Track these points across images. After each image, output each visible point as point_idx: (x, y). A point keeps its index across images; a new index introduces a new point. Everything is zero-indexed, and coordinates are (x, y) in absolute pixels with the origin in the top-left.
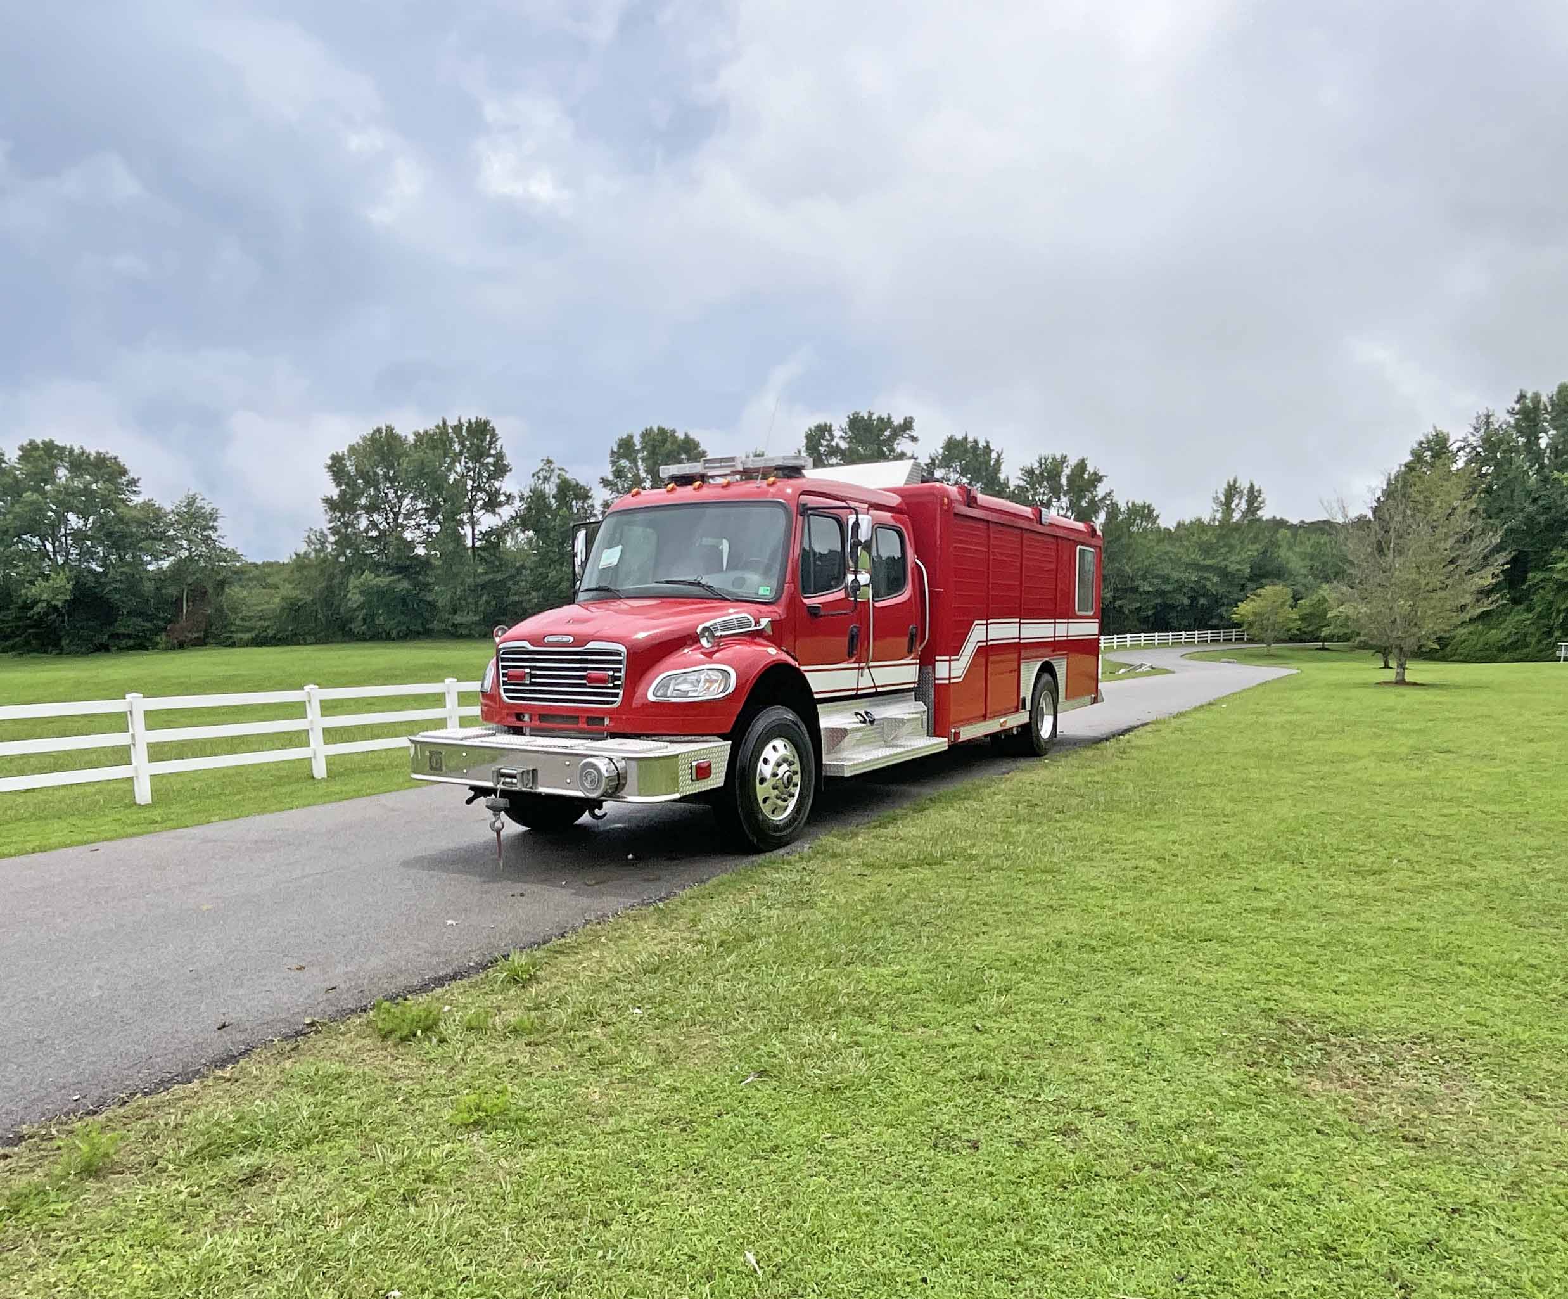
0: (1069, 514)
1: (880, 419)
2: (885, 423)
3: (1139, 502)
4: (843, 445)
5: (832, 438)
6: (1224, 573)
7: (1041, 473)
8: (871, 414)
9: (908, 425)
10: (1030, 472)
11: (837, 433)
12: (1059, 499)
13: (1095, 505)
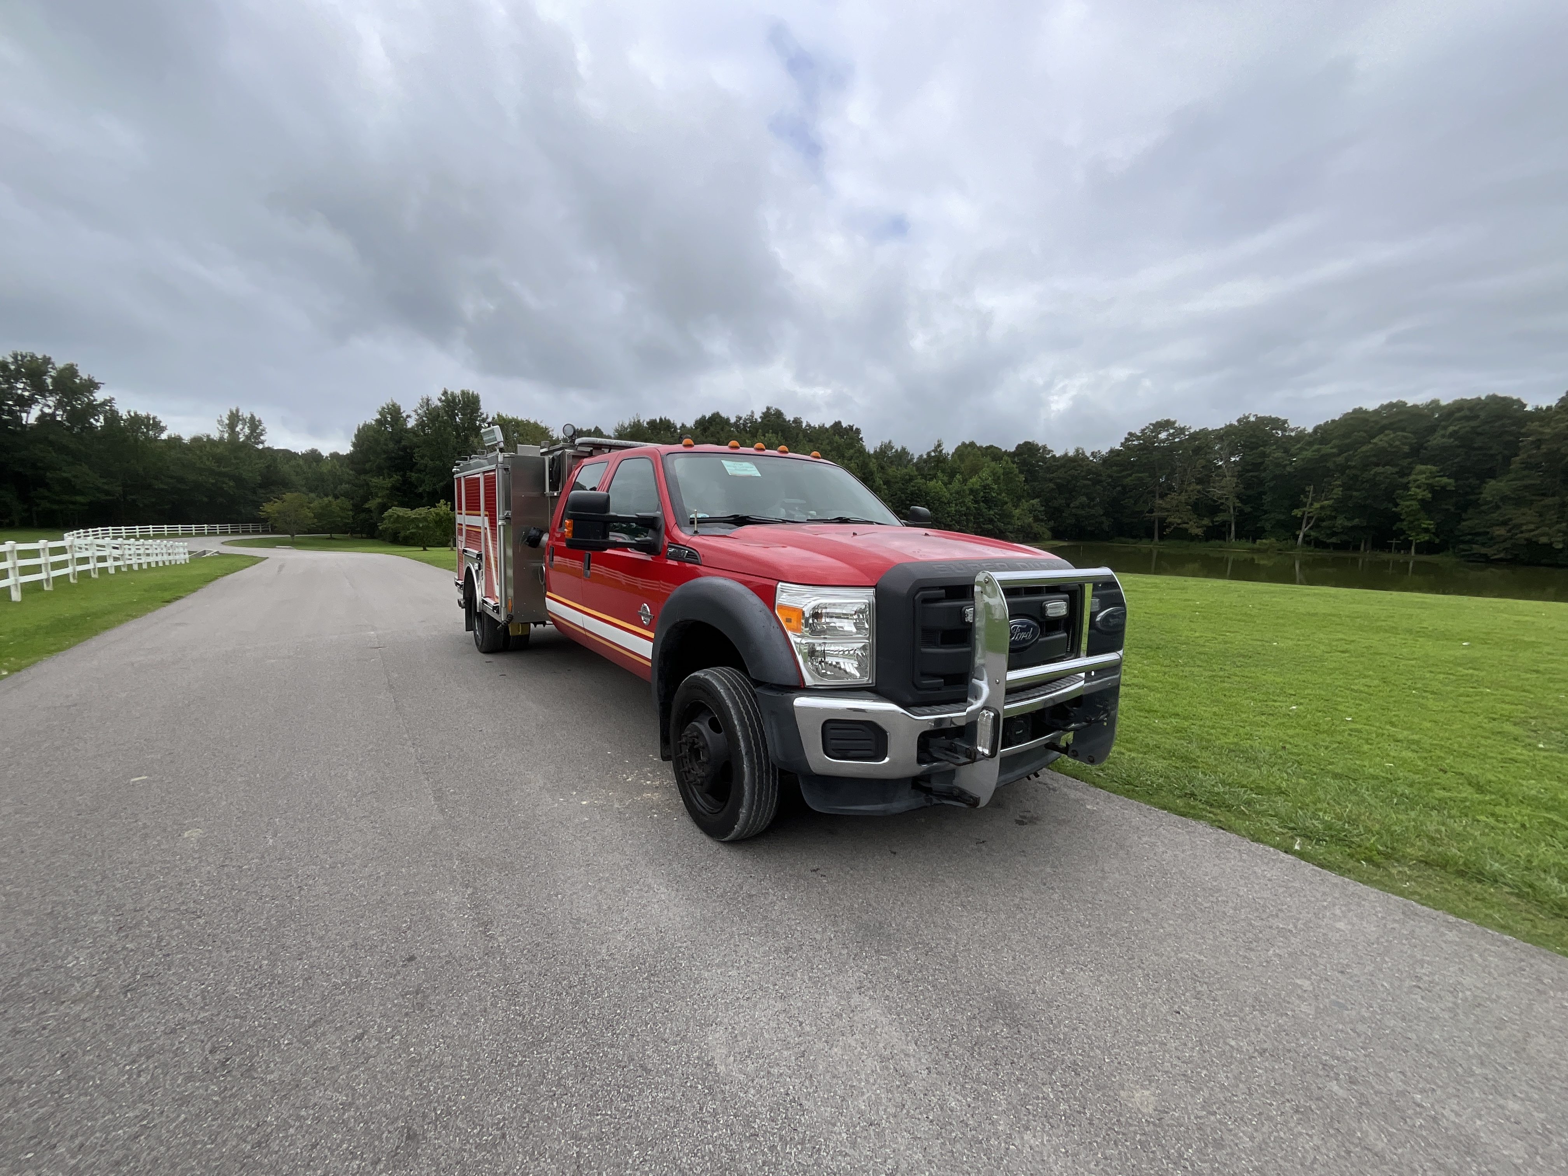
0: (59, 412)
3: (141, 413)
6: (239, 481)
7: (19, 367)
12: (44, 397)
13: (93, 409)
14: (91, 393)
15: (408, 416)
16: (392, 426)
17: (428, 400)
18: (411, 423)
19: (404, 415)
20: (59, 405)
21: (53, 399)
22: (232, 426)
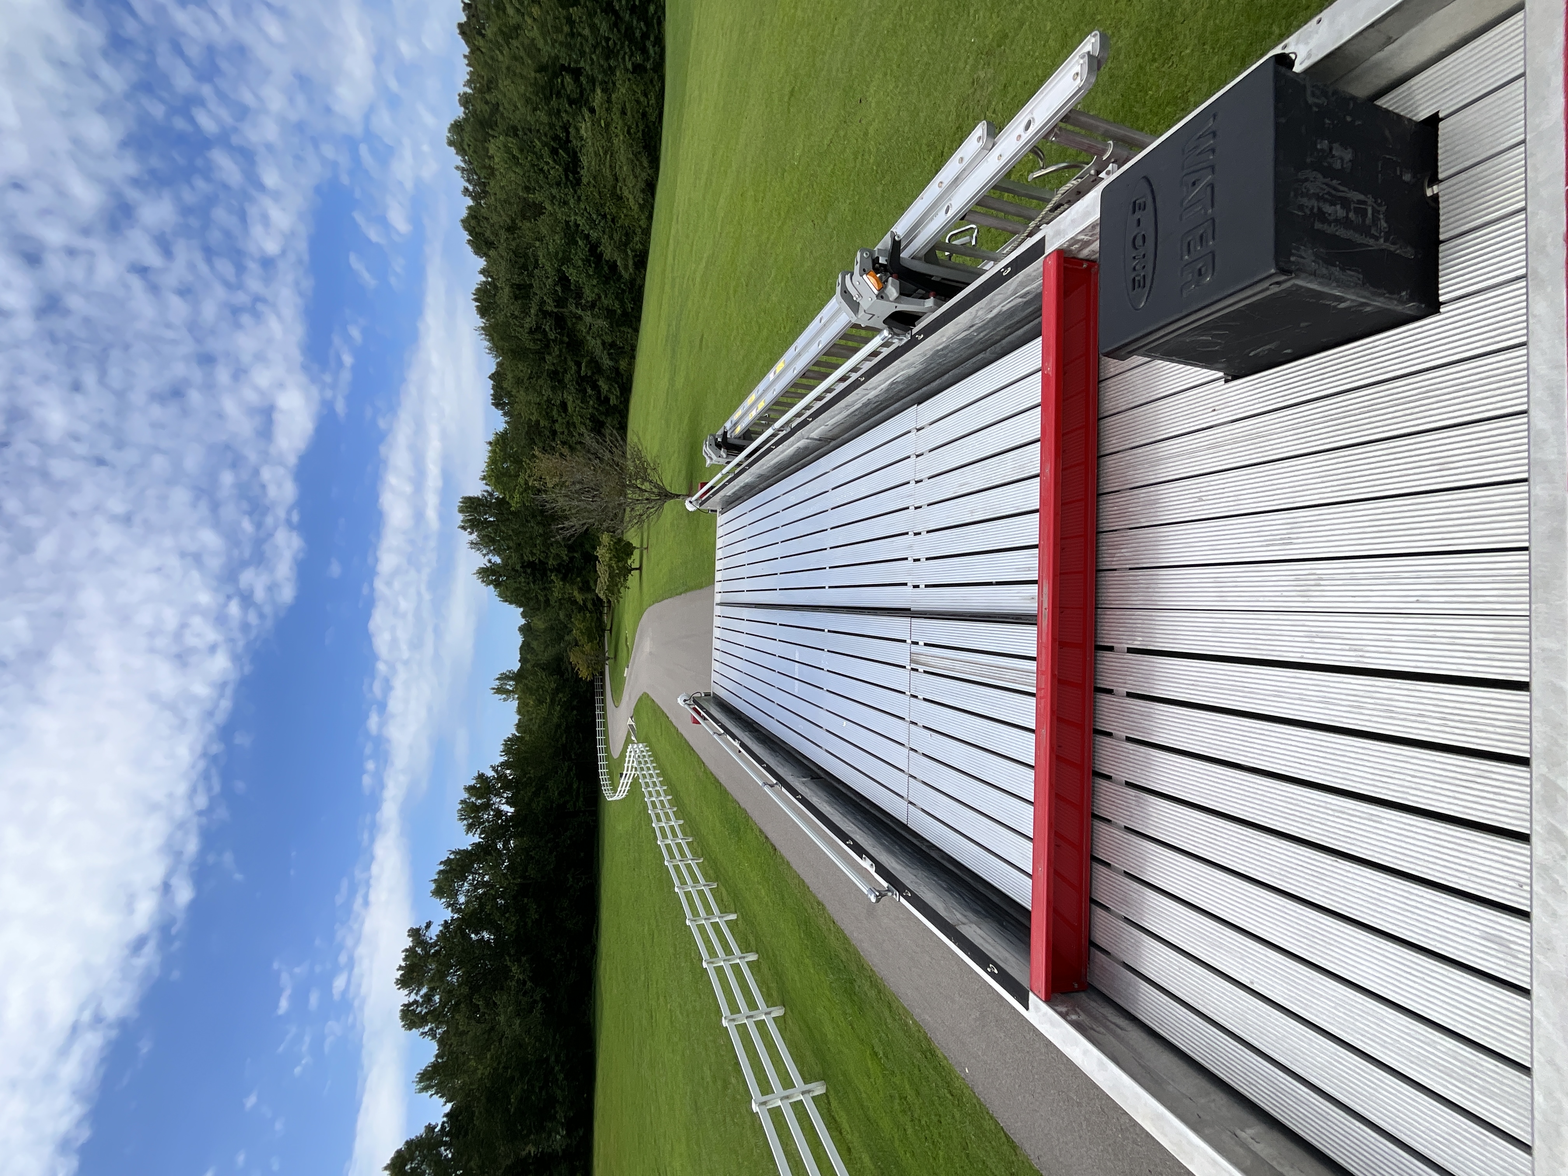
0: (505, 795)
1: (404, 960)
2: (410, 953)
3: (502, 748)
4: (424, 990)
5: (415, 1002)
6: (557, 691)
7: (471, 818)
8: (400, 968)
9: (415, 933)
10: (470, 827)
11: (413, 997)
12: (494, 804)
13: (501, 777)
14: (487, 777)
15: (490, 561)
16: (501, 576)
17: (472, 543)
18: (497, 560)
19: (488, 565)
20: (499, 795)
21: (494, 799)
22: (507, 692)
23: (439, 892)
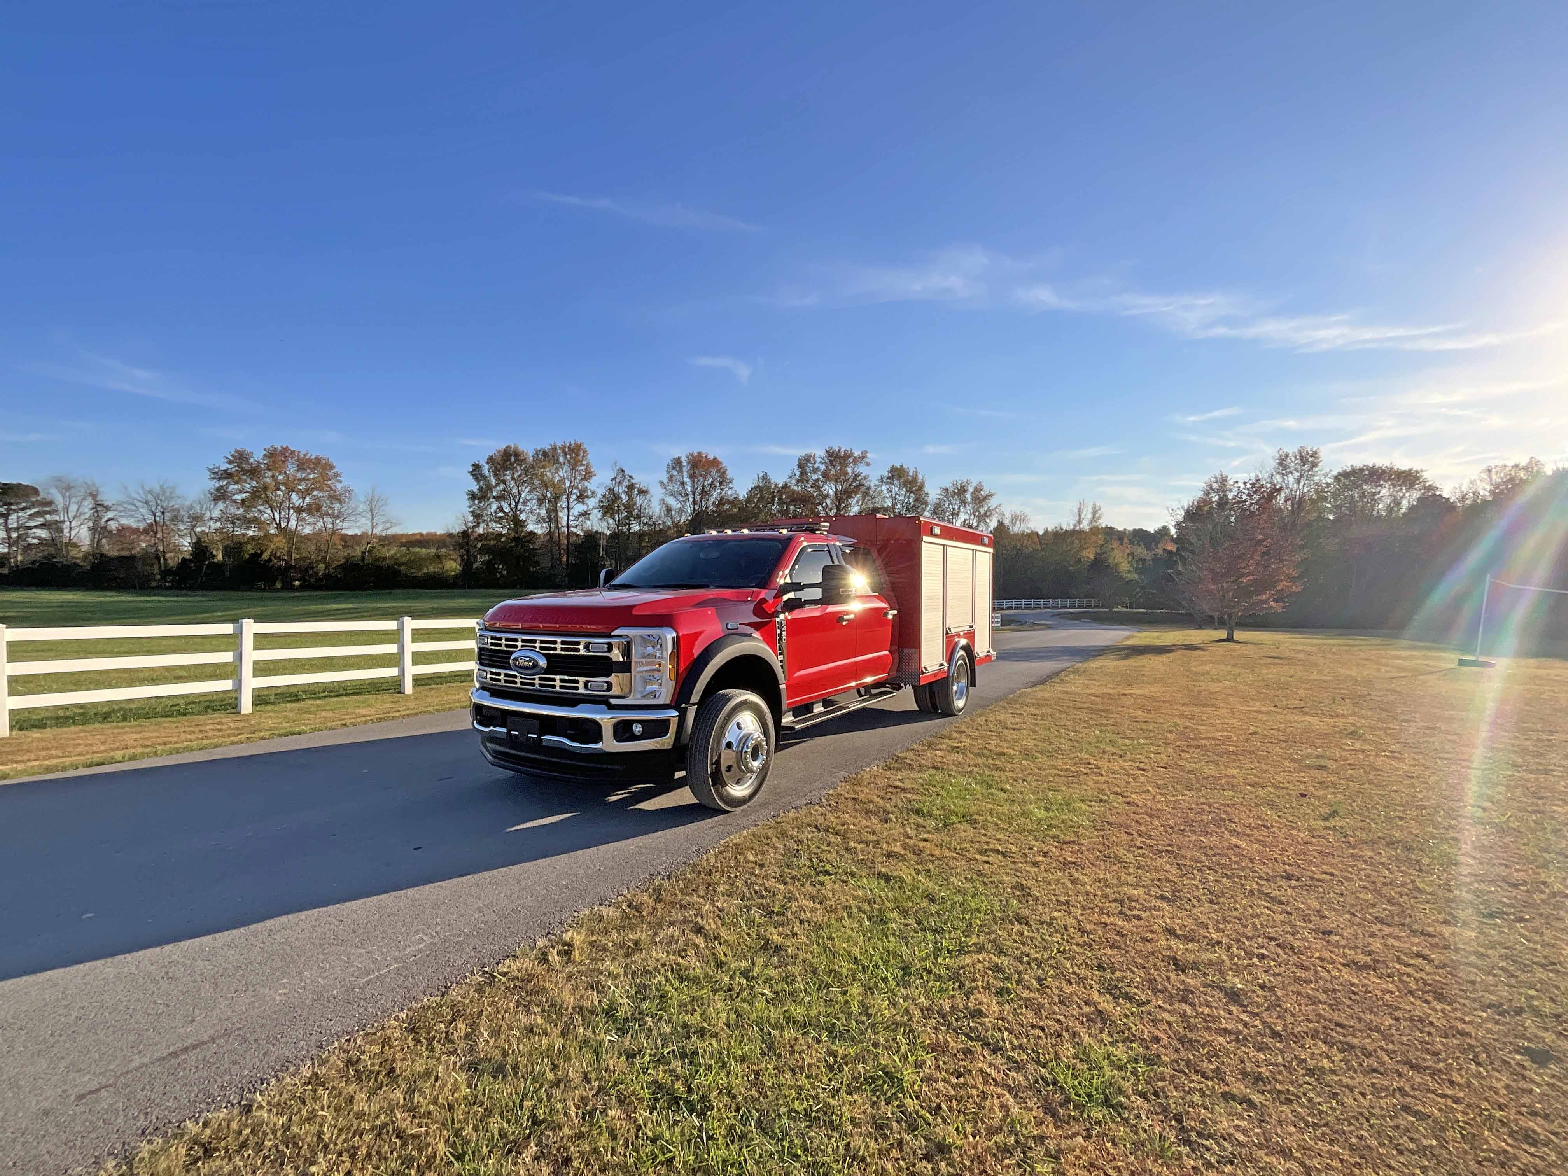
23: (893, 470)
